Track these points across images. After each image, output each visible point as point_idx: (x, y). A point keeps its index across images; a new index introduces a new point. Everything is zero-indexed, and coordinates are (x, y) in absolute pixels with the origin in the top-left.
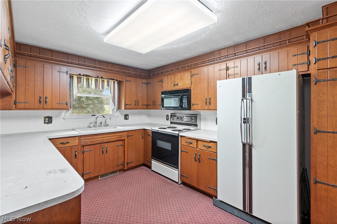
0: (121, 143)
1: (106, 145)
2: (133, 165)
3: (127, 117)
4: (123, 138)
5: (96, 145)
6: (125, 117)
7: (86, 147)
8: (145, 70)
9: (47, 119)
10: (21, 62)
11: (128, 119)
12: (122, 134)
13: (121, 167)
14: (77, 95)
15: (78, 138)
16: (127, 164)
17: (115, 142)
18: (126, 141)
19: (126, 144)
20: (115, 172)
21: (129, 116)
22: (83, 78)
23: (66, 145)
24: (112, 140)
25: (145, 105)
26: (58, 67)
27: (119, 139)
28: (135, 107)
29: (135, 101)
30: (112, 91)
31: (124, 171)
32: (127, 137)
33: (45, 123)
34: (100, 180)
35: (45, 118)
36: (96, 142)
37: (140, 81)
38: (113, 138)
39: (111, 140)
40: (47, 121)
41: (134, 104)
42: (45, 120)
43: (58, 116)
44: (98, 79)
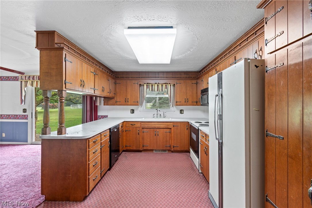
0: (168, 130)
1: (158, 130)
2: (178, 149)
3: (182, 112)
4: (170, 127)
5: (151, 129)
6: (180, 111)
7: (145, 129)
8: (195, 72)
9: (132, 111)
10: (118, 81)
11: (183, 113)
12: (169, 124)
13: (169, 148)
14: (146, 96)
15: (139, 123)
16: (173, 147)
17: (164, 129)
18: (172, 129)
19: (172, 132)
20: (165, 151)
21: (184, 111)
22: (150, 85)
23: (134, 126)
24: (162, 127)
25: (195, 102)
26: (133, 81)
27: (166, 127)
28: (185, 103)
29: (185, 99)
30: (168, 92)
31: (172, 152)
32: (173, 127)
33: (131, 113)
34: (154, 153)
35: (131, 110)
36: (150, 127)
37: (189, 82)
38: (162, 126)
39: (160, 127)
40: (132, 112)
41: (184, 101)
42: (131, 111)
43: (137, 109)
44: (159, 85)
